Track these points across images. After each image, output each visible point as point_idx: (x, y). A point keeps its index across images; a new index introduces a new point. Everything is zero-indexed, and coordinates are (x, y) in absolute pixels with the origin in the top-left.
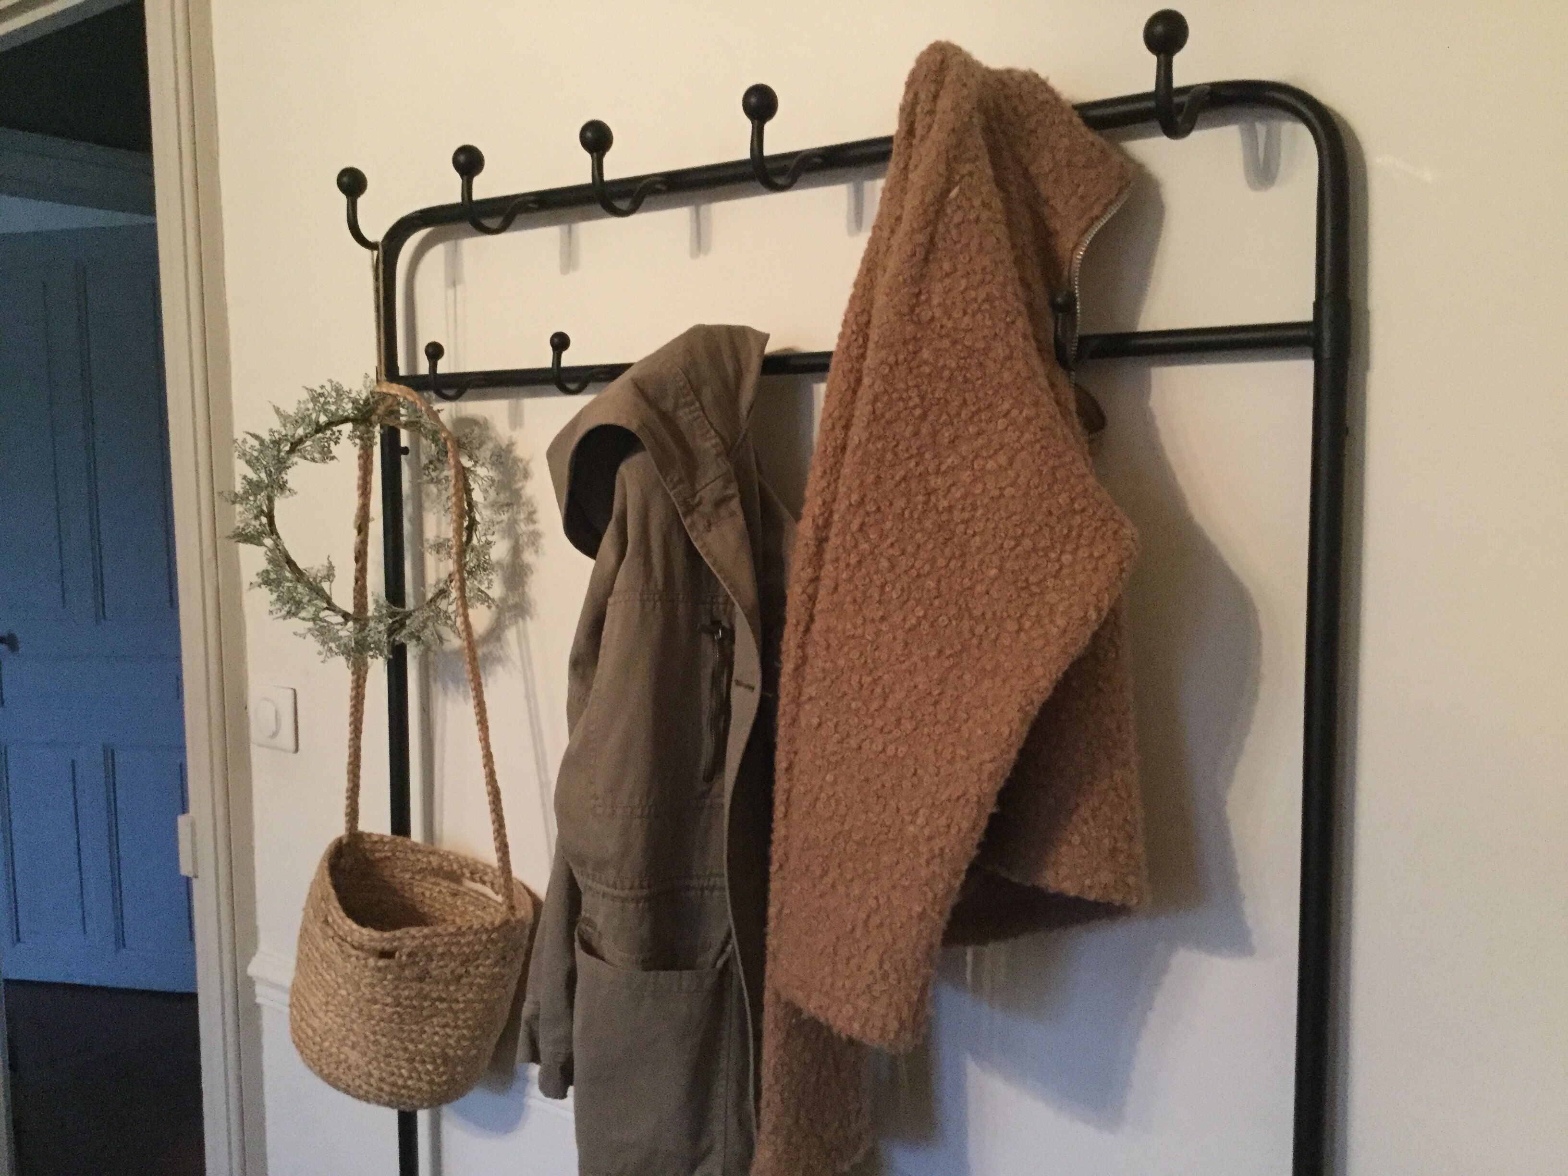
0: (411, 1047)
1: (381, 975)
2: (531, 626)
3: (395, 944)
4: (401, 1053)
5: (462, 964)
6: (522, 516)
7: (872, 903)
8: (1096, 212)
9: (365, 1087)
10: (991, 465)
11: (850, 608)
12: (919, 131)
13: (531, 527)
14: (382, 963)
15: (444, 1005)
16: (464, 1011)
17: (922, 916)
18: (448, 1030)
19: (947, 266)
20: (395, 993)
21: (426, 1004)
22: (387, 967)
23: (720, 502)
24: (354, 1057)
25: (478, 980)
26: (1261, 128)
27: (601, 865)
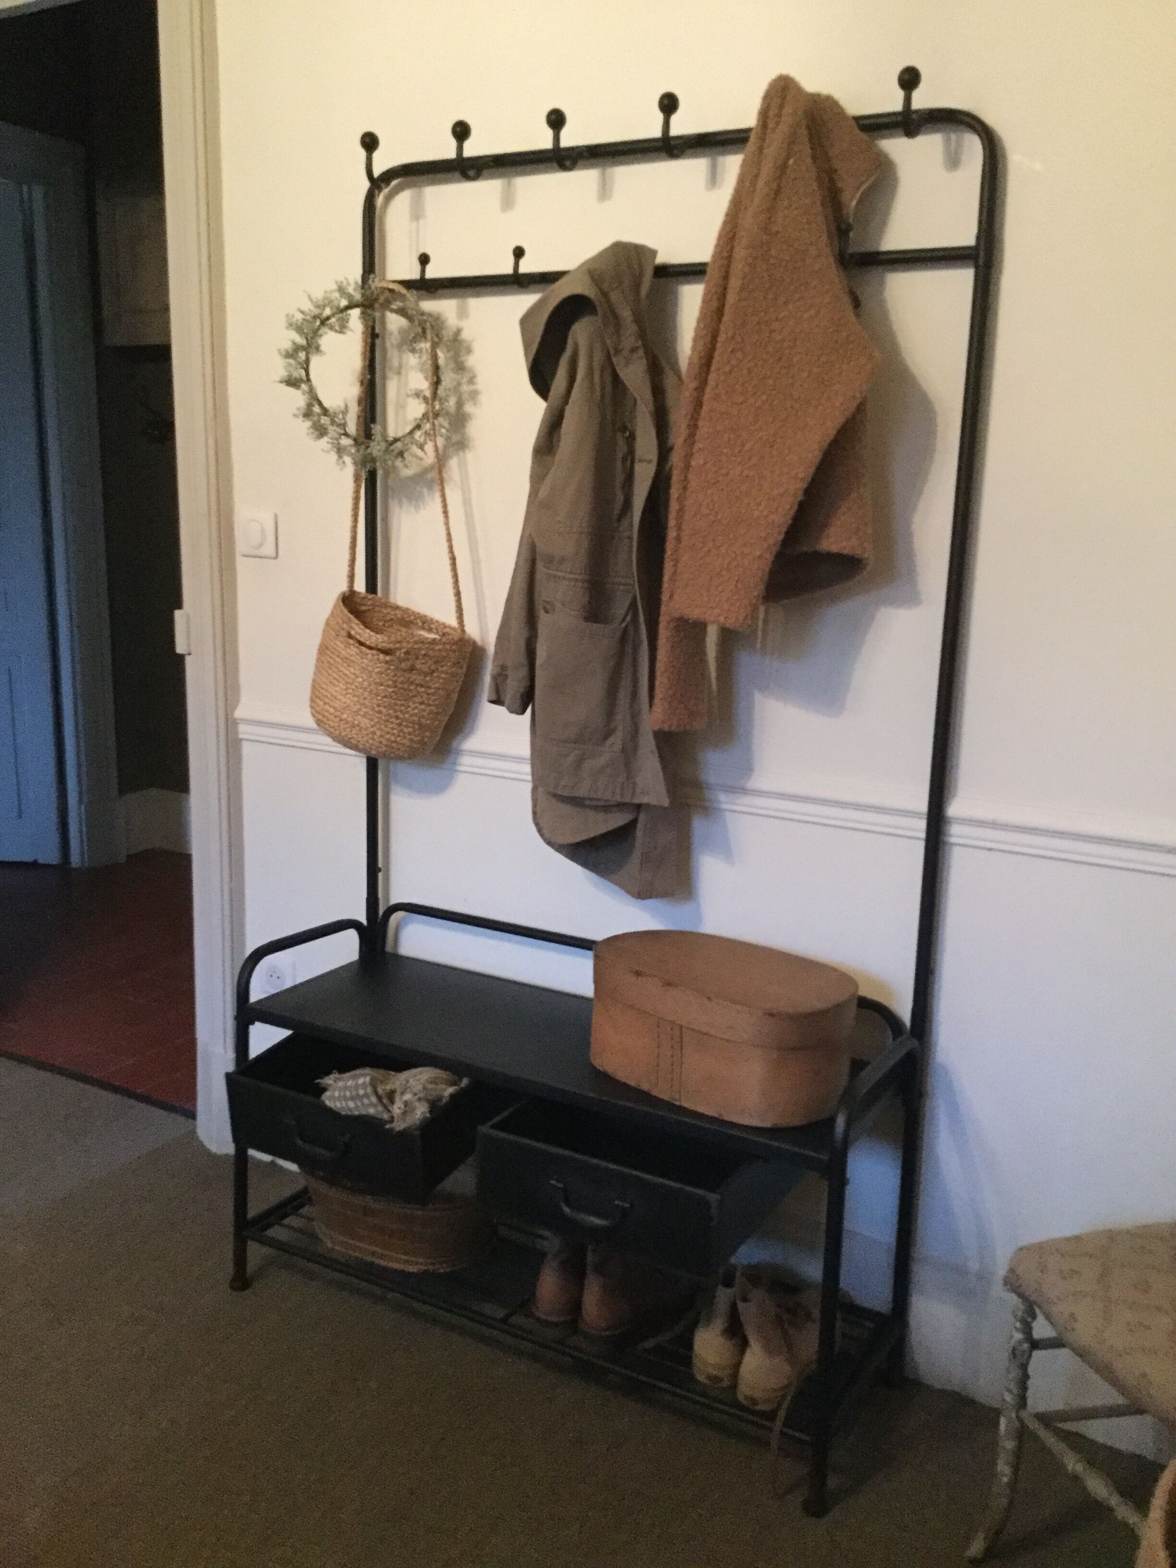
0: (401, 716)
1: (387, 666)
2: (469, 455)
3: (398, 645)
4: (393, 720)
5: (435, 663)
6: (465, 380)
7: (733, 555)
8: (863, 179)
9: (370, 742)
10: (806, 315)
11: (724, 397)
12: (771, 125)
13: (472, 388)
14: (388, 658)
15: (423, 689)
16: (433, 694)
17: (760, 557)
18: (423, 707)
19: (786, 203)
20: (394, 679)
21: (412, 688)
22: (392, 661)
23: (634, 350)
24: (365, 722)
25: (443, 675)
26: (953, 137)
27: (563, 560)
